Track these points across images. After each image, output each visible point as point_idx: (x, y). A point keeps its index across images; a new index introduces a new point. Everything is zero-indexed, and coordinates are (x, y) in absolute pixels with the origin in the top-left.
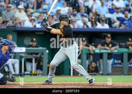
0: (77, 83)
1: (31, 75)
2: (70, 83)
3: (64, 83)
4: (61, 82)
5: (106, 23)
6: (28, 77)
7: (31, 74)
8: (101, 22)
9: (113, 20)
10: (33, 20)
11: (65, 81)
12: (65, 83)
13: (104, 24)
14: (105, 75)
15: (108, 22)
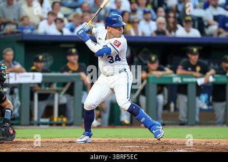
0: (138, 139)
1: (51, 125)
2: (126, 139)
3: (113, 139)
4: (108, 139)
5: (194, 27)
6: (46, 129)
7: (52, 122)
8: (184, 24)
9: (207, 21)
10: (58, 21)
11: (117, 136)
12: (117, 139)
13: (189, 27)
14: (192, 125)
15: (196, 24)
